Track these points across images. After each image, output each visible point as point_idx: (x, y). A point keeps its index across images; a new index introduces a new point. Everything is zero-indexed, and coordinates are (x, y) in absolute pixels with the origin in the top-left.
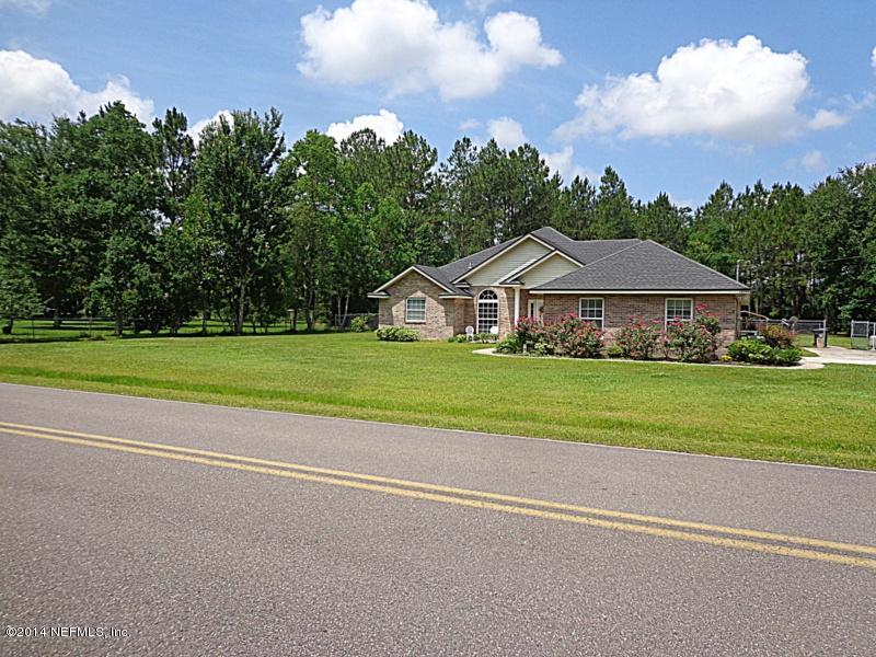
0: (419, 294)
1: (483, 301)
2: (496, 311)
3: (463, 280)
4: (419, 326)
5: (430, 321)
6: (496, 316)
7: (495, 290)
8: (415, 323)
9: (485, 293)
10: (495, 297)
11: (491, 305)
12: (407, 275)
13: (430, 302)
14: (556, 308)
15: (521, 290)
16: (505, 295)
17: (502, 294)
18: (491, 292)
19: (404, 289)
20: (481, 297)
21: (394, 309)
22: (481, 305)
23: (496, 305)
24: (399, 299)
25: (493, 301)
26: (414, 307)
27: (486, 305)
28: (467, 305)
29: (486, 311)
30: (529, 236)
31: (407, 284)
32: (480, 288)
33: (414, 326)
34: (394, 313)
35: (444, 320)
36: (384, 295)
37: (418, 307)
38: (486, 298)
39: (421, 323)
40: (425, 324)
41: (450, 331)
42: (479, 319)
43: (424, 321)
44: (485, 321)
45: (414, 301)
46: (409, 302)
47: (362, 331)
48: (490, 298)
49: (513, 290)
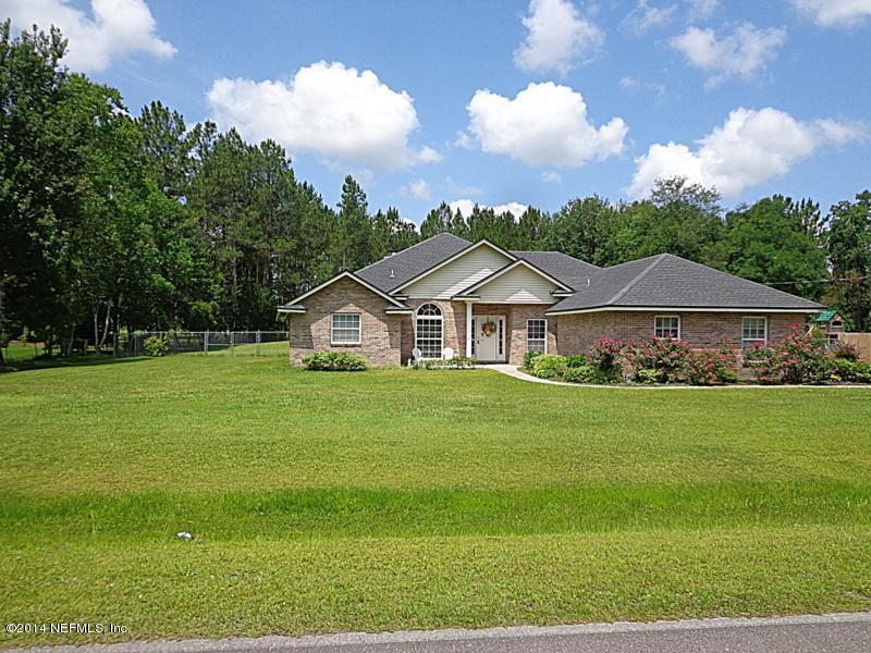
0: (351, 308)
1: (423, 317)
2: (440, 329)
3: (399, 292)
4: (352, 349)
5: (368, 343)
6: (439, 335)
7: (440, 305)
8: (346, 346)
9: (426, 307)
10: (439, 313)
11: (433, 322)
12: (336, 283)
13: (367, 318)
16: (452, 310)
17: (447, 309)
18: (434, 307)
19: (329, 302)
20: (420, 313)
21: (313, 327)
22: (420, 321)
23: (439, 322)
24: (321, 314)
25: (436, 317)
26: (342, 325)
27: (426, 322)
28: (404, 321)
29: (426, 329)
30: (484, 241)
31: (333, 295)
32: (419, 301)
33: (344, 349)
34: (313, 333)
35: (388, 340)
36: (300, 310)
37: (349, 325)
38: (427, 314)
39: (354, 346)
40: (360, 346)
41: (397, 355)
42: (416, 339)
43: (359, 343)
44: (426, 342)
45: (343, 317)
46: (335, 318)
47: (163, 355)
48: (432, 314)
49: (464, 304)
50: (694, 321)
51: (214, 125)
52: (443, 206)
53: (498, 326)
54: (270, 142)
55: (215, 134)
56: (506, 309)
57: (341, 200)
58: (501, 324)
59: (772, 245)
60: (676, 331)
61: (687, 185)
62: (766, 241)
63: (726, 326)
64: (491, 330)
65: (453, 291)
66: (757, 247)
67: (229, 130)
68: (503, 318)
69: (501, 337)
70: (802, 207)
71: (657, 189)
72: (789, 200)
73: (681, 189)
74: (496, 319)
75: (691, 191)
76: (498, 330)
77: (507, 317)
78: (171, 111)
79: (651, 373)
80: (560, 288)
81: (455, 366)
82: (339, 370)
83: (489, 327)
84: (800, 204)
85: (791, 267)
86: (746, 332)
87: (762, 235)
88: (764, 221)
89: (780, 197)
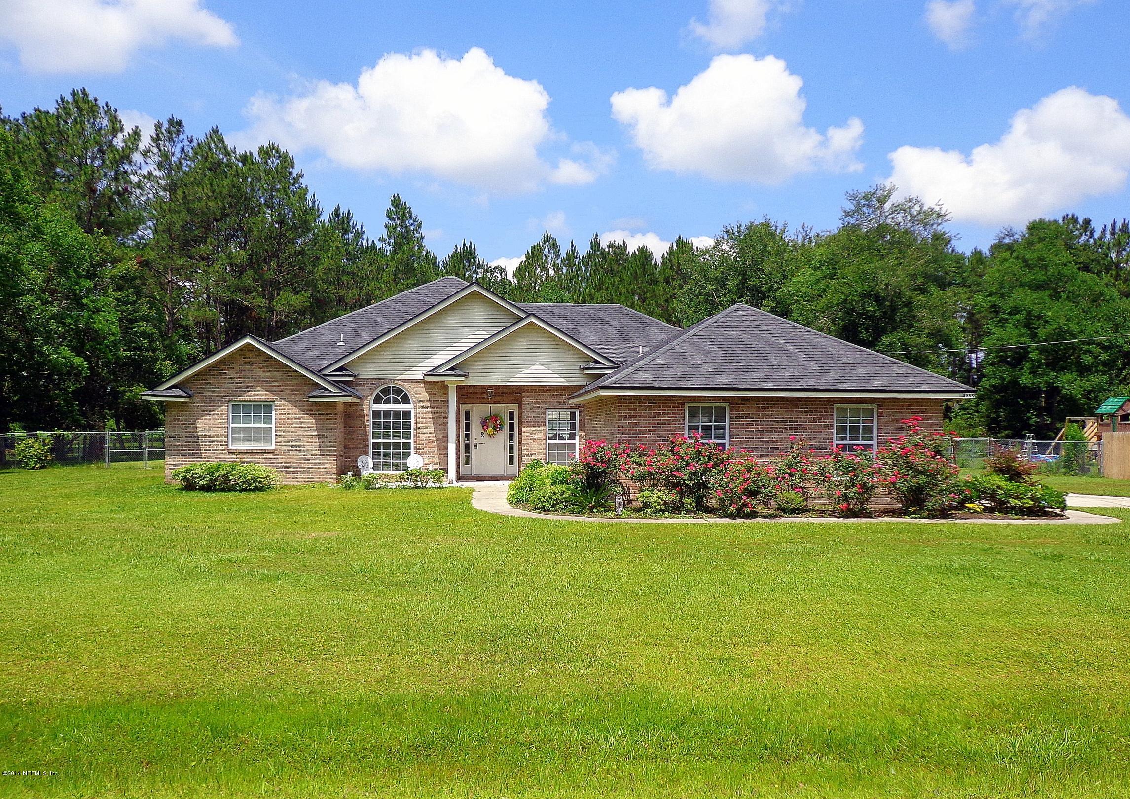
0: (259, 394)
1: (382, 407)
2: (407, 426)
3: (341, 369)
4: (261, 458)
5: (285, 447)
6: (407, 436)
7: (408, 388)
8: (252, 453)
9: (386, 391)
10: (406, 400)
11: (397, 414)
12: (230, 355)
13: (284, 409)
14: (643, 423)
15: (460, 388)
16: (426, 396)
17: (419, 395)
18: (398, 391)
19: (225, 383)
20: (377, 400)
21: (200, 423)
22: (376, 414)
23: (407, 414)
24: (213, 403)
25: (402, 407)
26: (247, 419)
27: (387, 414)
28: (351, 415)
29: (387, 425)
31: (231, 373)
32: (375, 382)
33: (247, 458)
34: (201, 433)
35: (316, 444)
36: (178, 397)
37: (257, 420)
38: (387, 402)
39: (263, 452)
40: (272, 452)
41: (330, 465)
42: (372, 441)
43: (273, 447)
44: (387, 446)
45: (247, 408)
46: (235, 409)
47: (42, 467)
48: (396, 402)
49: (444, 386)
50: (752, 411)
51: (180, 124)
52: (547, 240)
53: (507, 421)
54: (272, 147)
55: (181, 136)
56: (515, 394)
57: (385, 233)
58: (511, 418)
59: (1047, 292)
60: (723, 428)
61: (896, 198)
62: (1038, 287)
63: (807, 420)
64: (495, 428)
65: (427, 366)
66: (1023, 297)
67: (208, 130)
68: (514, 408)
69: (511, 436)
70: (1113, 233)
71: (850, 206)
72: (1087, 222)
73: (887, 206)
74: (503, 409)
75: (899, 208)
76: (506, 427)
77: (520, 408)
78: (101, 103)
79: (656, 497)
80: (597, 362)
81: (408, 484)
82: (223, 490)
83: (491, 423)
84: (1109, 228)
85: (1075, 328)
86: (843, 430)
87: (1029, 277)
88: (1035, 255)
89: (1074, 220)
